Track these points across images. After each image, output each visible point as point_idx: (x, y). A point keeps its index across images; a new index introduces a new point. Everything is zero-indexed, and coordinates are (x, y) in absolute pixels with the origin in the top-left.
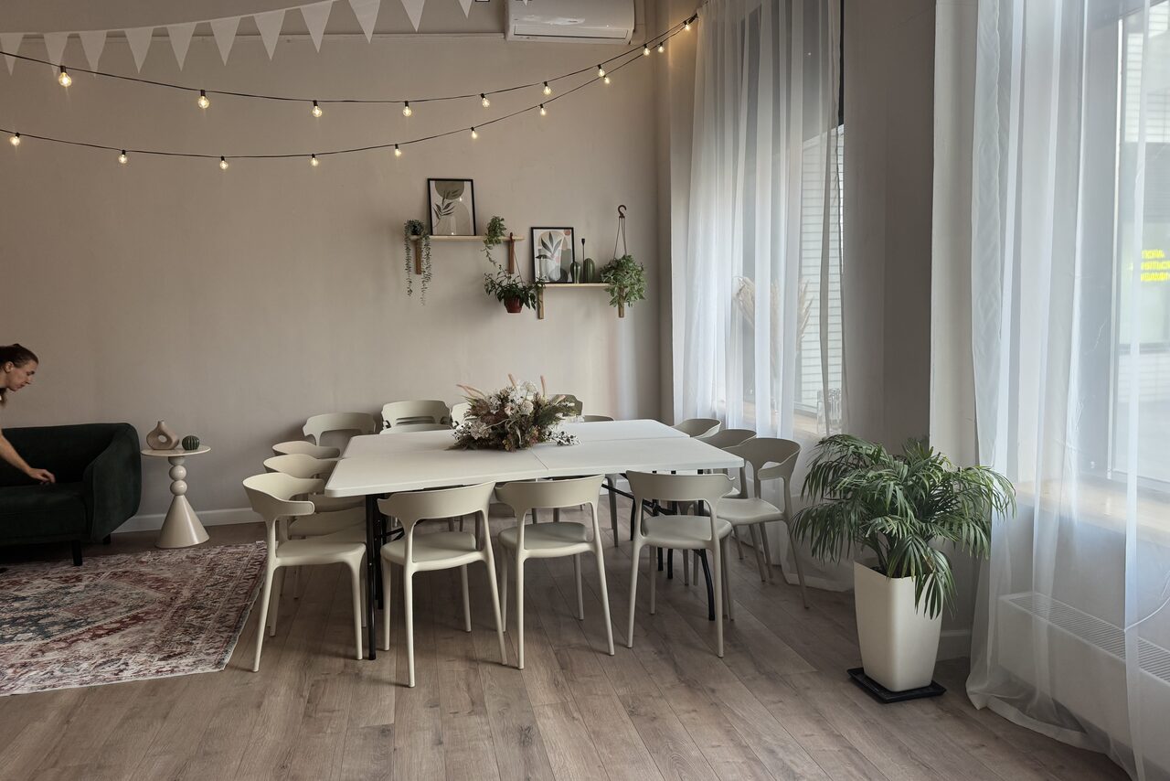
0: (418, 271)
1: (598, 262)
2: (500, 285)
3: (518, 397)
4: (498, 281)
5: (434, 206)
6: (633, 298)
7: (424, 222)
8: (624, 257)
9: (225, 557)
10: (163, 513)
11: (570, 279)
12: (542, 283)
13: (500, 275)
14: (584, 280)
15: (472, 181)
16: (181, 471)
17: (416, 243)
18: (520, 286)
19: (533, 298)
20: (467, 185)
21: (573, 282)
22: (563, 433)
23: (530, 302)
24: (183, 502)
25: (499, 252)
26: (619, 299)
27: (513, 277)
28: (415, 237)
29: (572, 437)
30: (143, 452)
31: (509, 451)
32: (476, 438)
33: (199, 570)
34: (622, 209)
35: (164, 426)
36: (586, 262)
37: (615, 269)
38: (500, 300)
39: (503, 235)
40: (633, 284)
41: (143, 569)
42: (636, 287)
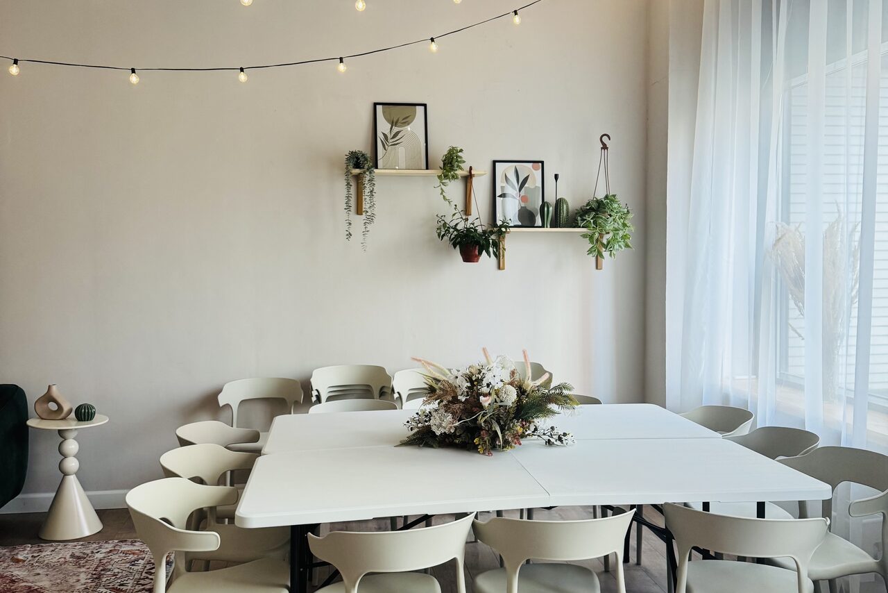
0: (359, 211)
1: (573, 202)
2: (455, 228)
3: (497, 379)
4: (453, 224)
5: (380, 135)
6: (616, 246)
7: (368, 152)
8: (606, 197)
9: (115, 557)
10: (52, 491)
11: (539, 222)
12: (506, 227)
13: (455, 217)
14: (555, 223)
15: (425, 105)
16: (72, 446)
17: (358, 178)
18: (480, 230)
19: (496, 245)
20: (420, 110)
21: (543, 226)
22: (552, 428)
23: (491, 249)
24: (73, 484)
25: (454, 189)
26: (598, 248)
27: (471, 219)
28: (357, 171)
29: (565, 434)
30: (30, 423)
31: (484, 453)
32: (438, 433)
33: (83, 577)
34: (605, 139)
35: (55, 392)
36: (559, 202)
37: (595, 211)
38: (455, 247)
39: (461, 169)
40: (616, 230)
41: (18, 572)
42: (621, 233)
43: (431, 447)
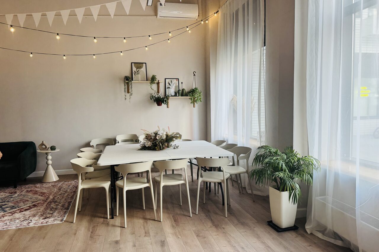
0: (128, 92)
1: (187, 90)
2: (155, 97)
3: (161, 133)
4: (154, 96)
5: (133, 72)
6: (198, 101)
7: (130, 76)
8: (195, 88)
9: (64, 185)
10: (44, 171)
12: (169, 96)
13: (155, 94)
14: (182, 95)
15: (146, 63)
16: (50, 157)
17: (128, 83)
18: (161, 97)
19: (166, 101)
20: (144, 65)
21: (179, 96)
22: (175, 145)
24: (50, 167)
25: (155, 86)
26: (194, 102)
27: (159, 94)
28: (127, 81)
29: (178, 146)
30: (37, 151)
31: (158, 150)
32: (147, 146)
33: (56, 190)
34: (194, 73)
35: (44, 143)
36: (183, 90)
37: (192, 92)
38: (155, 102)
39: (156, 81)
40: (198, 97)
41: (37, 189)
42: (199, 98)
43: (146, 150)
